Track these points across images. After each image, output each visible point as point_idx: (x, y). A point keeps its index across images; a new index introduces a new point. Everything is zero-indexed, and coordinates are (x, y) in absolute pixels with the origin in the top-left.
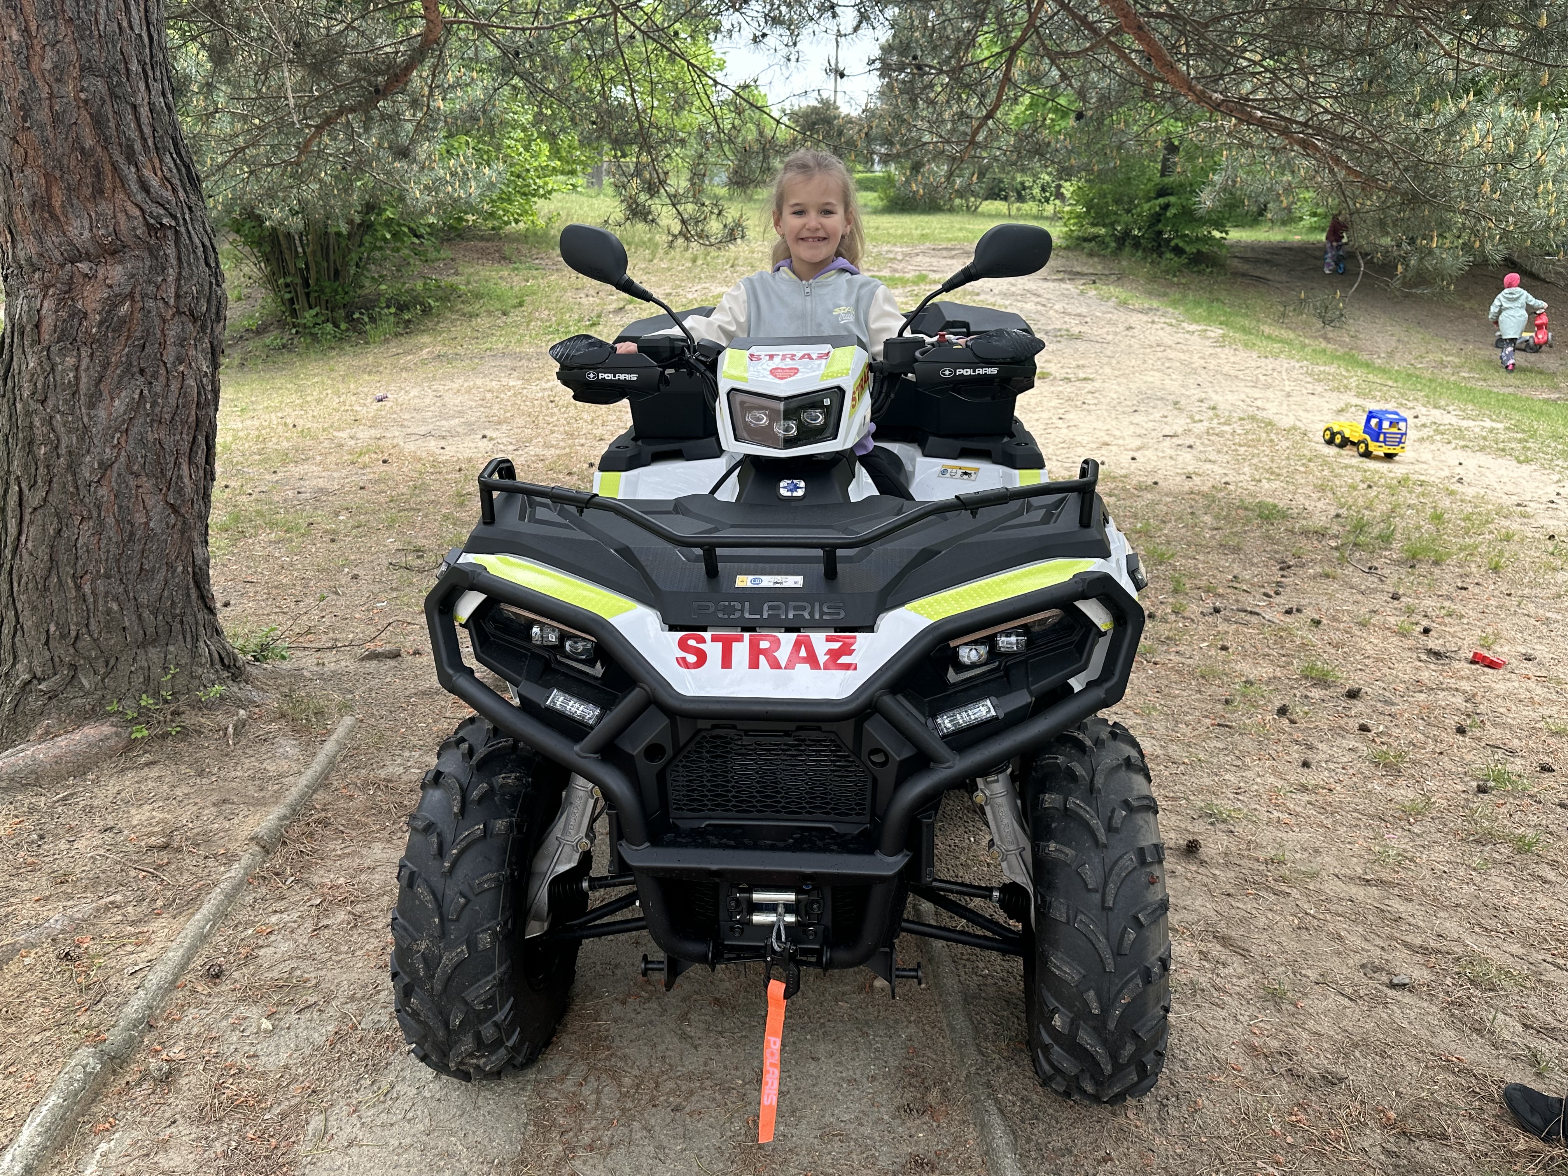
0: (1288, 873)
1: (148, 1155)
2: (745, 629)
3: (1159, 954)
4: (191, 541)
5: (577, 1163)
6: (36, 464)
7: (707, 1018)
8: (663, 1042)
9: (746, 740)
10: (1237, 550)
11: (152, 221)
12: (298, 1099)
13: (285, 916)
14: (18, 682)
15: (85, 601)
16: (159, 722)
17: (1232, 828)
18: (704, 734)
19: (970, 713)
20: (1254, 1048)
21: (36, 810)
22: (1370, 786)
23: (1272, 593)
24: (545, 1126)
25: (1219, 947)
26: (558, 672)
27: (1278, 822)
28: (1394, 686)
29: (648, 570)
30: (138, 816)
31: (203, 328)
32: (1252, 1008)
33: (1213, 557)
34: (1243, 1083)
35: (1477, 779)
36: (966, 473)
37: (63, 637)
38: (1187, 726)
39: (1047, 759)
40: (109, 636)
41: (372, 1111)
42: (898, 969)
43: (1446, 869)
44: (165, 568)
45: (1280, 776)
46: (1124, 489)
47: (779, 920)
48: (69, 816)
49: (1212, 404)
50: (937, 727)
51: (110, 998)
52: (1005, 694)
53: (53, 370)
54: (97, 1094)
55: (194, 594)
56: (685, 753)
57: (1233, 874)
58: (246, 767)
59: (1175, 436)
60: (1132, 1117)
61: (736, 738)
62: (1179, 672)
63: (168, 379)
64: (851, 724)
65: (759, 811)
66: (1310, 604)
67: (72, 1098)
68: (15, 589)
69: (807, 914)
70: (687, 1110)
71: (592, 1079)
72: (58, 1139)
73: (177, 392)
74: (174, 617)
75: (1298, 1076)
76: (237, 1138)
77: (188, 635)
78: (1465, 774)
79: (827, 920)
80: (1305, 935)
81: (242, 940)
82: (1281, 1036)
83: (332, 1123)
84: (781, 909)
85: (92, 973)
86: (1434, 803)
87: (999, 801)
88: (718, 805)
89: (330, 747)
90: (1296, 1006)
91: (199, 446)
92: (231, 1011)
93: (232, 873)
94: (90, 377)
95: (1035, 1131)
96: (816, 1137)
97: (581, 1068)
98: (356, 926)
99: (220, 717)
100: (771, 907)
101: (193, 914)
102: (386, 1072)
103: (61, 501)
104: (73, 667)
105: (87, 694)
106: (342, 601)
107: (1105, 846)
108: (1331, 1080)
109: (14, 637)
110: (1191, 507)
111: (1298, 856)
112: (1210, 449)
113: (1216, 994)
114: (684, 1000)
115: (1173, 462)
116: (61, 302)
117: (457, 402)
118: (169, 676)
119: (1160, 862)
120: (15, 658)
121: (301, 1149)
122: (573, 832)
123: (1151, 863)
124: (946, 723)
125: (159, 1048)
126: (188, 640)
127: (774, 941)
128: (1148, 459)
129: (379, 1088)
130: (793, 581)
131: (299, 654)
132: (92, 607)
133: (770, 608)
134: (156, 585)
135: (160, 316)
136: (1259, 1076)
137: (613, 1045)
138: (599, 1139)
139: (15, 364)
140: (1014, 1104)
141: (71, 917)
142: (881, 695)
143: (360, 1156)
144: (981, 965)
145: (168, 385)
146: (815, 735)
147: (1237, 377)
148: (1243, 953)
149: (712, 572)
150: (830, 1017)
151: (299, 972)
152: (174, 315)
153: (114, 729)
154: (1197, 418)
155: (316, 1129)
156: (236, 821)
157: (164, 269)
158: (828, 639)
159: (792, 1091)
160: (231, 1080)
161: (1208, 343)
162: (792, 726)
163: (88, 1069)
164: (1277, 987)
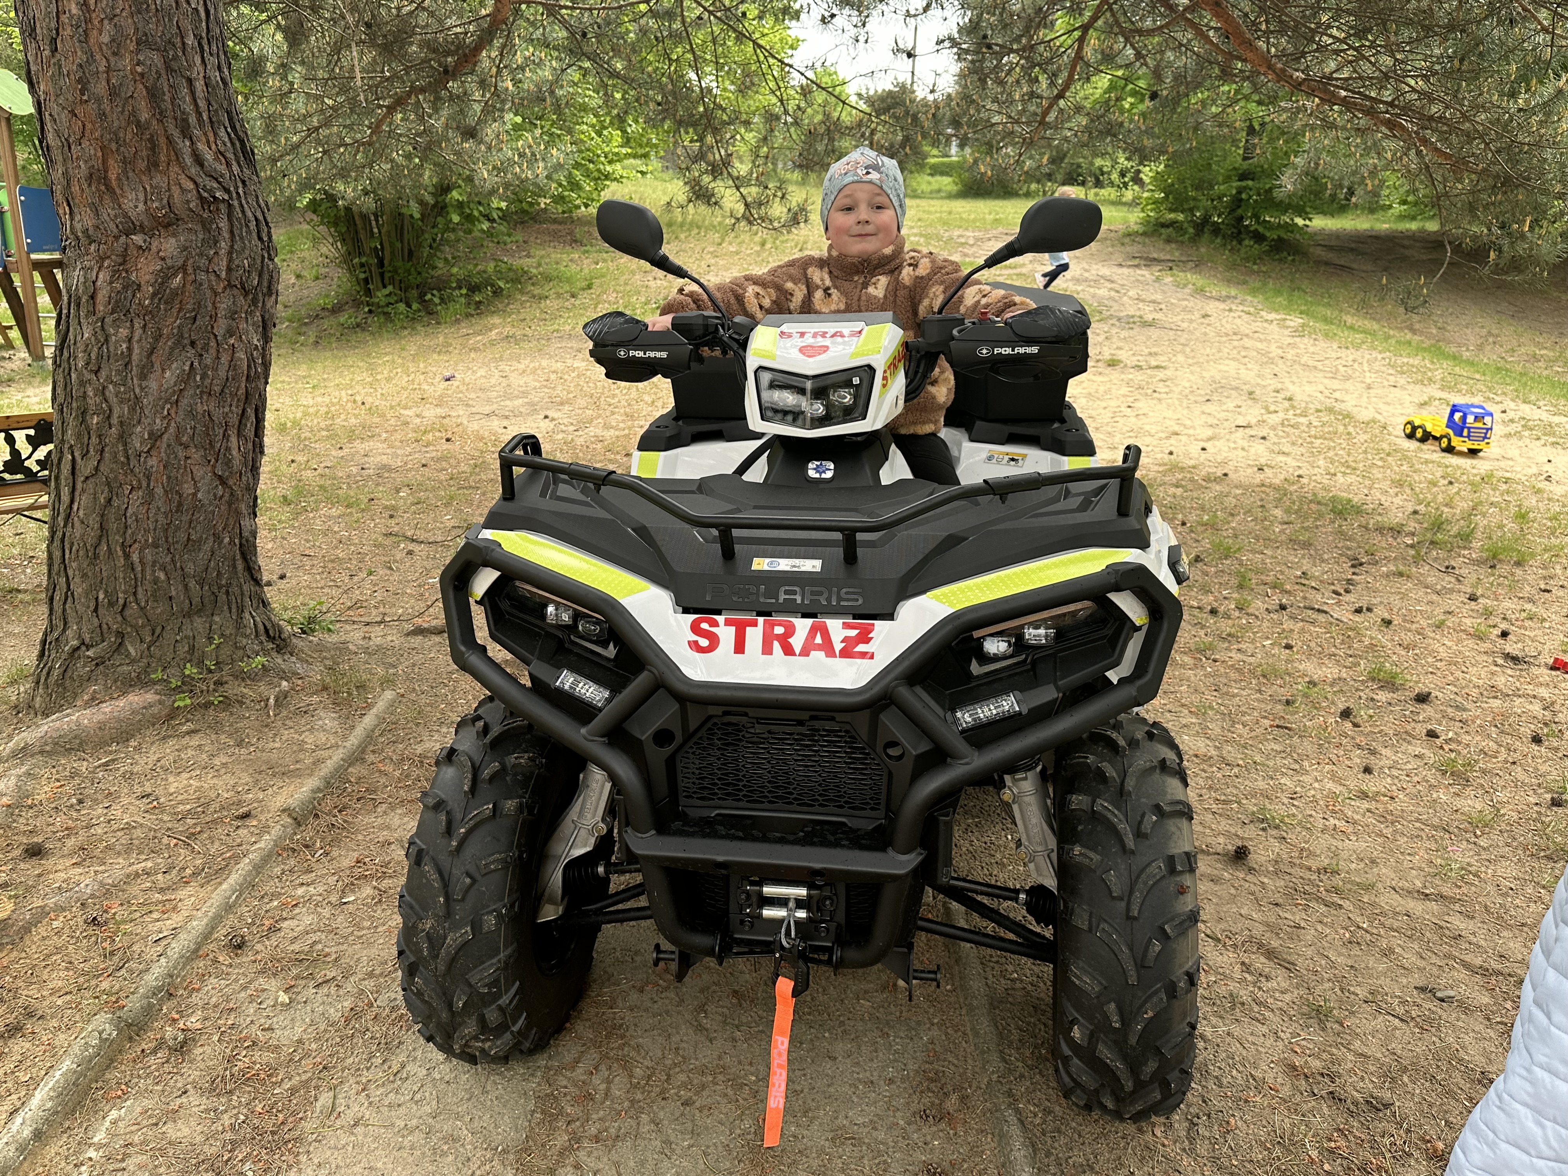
0: (1341, 883)
1: (156, 1124)
2: (760, 614)
3: (1186, 967)
4: (238, 513)
5: (582, 1154)
6: (89, 433)
7: (725, 1010)
8: (678, 1033)
9: (759, 729)
10: (1307, 545)
11: (205, 195)
12: (310, 1075)
13: (311, 889)
14: (67, 648)
15: (133, 569)
16: (202, 692)
17: (1285, 834)
18: (715, 720)
19: (992, 707)
20: (1294, 1068)
21: (78, 775)
22: (1435, 796)
23: (1342, 591)
24: (552, 1115)
25: (1263, 959)
26: (570, 652)
27: (1334, 830)
28: (1467, 691)
29: (663, 549)
30: (175, 784)
31: (254, 302)
32: (1295, 1025)
33: (1281, 553)
34: (1280, 1104)
35: (1551, 791)
36: (1013, 460)
37: (111, 604)
38: (1244, 726)
39: (1078, 758)
40: (156, 604)
41: (381, 1090)
42: (915, 971)
43: (1512, 886)
44: (212, 539)
45: (1338, 780)
46: (1192, 480)
47: (789, 915)
48: (109, 781)
49: (1288, 395)
50: (956, 721)
51: (132, 964)
52: (1030, 689)
53: (107, 340)
54: (112, 1061)
55: (240, 565)
56: (695, 739)
57: (1282, 883)
58: (284, 738)
59: (1248, 426)
60: (1159, 1134)
61: (749, 725)
62: (1239, 670)
63: (218, 351)
64: (866, 713)
65: (770, 802)
66: (1381, 603)
67: (85, 1064)
68: (67, 556)
69: (819, 909)
70: (697, 1104)
71: (603, 1067)
72: (70, 1104)
73: (227, 364)
74: (220, 588)
75: (1340, 1100)
76: (245, 1111)
77: (234, 606)
78: (1539, 785)
79: (841, 917)
80: (1356, 951)
81: (267, 911)
82: (1325, 1056)
83: (341, 1101)
84: (792, 904)
85: (118, 939)
86: (1504, 815)
87: (1027, 799)
88: (727, 794)
89: (369, 720)
90: (1342, 1025)
91: (248, 419)
92: (250, 982)
93: (262, 845)
94: (142, 348)
95: (1056, 1145)
96: (827, 1140)
97: (593, 1055)
98: (380, 901)
99: (262, 688)
100: (781, 902)
101: (220, 884)
102: (398, 1051)
103: (112, 470)
104: (120, 635)
105: (133, 661)
106: (396, 576)
107: (1132, 852)
108: (1376, 1106)
109: (65, 603)
110: (1262, 500)
111: (1353, 866)
112: (1284, 440)
113: (1256, 1008)
114: (702, 991)
115: (1245, 454)
116: (115, 273)
117: (522, 383)
118: (213, 646)
119: (1192, 870)
120: (65, 624)
121: (308, 1126)
122: (589, 816)
123: (1181, 872)
124: (965, 718)
125: (176, 1016)
126: (234, 610)
127: (783, 937)
128: (1219, 450)
129: (390, 1068)
130: (812, 565)
131: (348, 627)
132: (139, 575)
133: (786, 592)
134: (202, 556)
135: (212, 289)
136: (1298, 1098)
137: (627, 1034)
138: (606, 1130)
139: (71, 335)
140: (1035, 1115)
141: (101, 882)
142: (896, 686)
143: (365, 1136)
144: (1010, 968)
145: (218, 358)
146: (828, 725)
147: (1315, 368)
148: (1289, 966)
149: (728, 554)
150: (851, 1016)
151: (320, 947)
152: (225, 288)
153: (158, 697)
154: (1272, 408)
155: (323, 1106)
156: (270, 791)
157: (216, 242)
158: (846, 626)
159: (806, 1090)
160: (244, 1053)
161: (1287, 332)
162: (805, 715)
163: (104, 1036)
164: (1322, 1003)
